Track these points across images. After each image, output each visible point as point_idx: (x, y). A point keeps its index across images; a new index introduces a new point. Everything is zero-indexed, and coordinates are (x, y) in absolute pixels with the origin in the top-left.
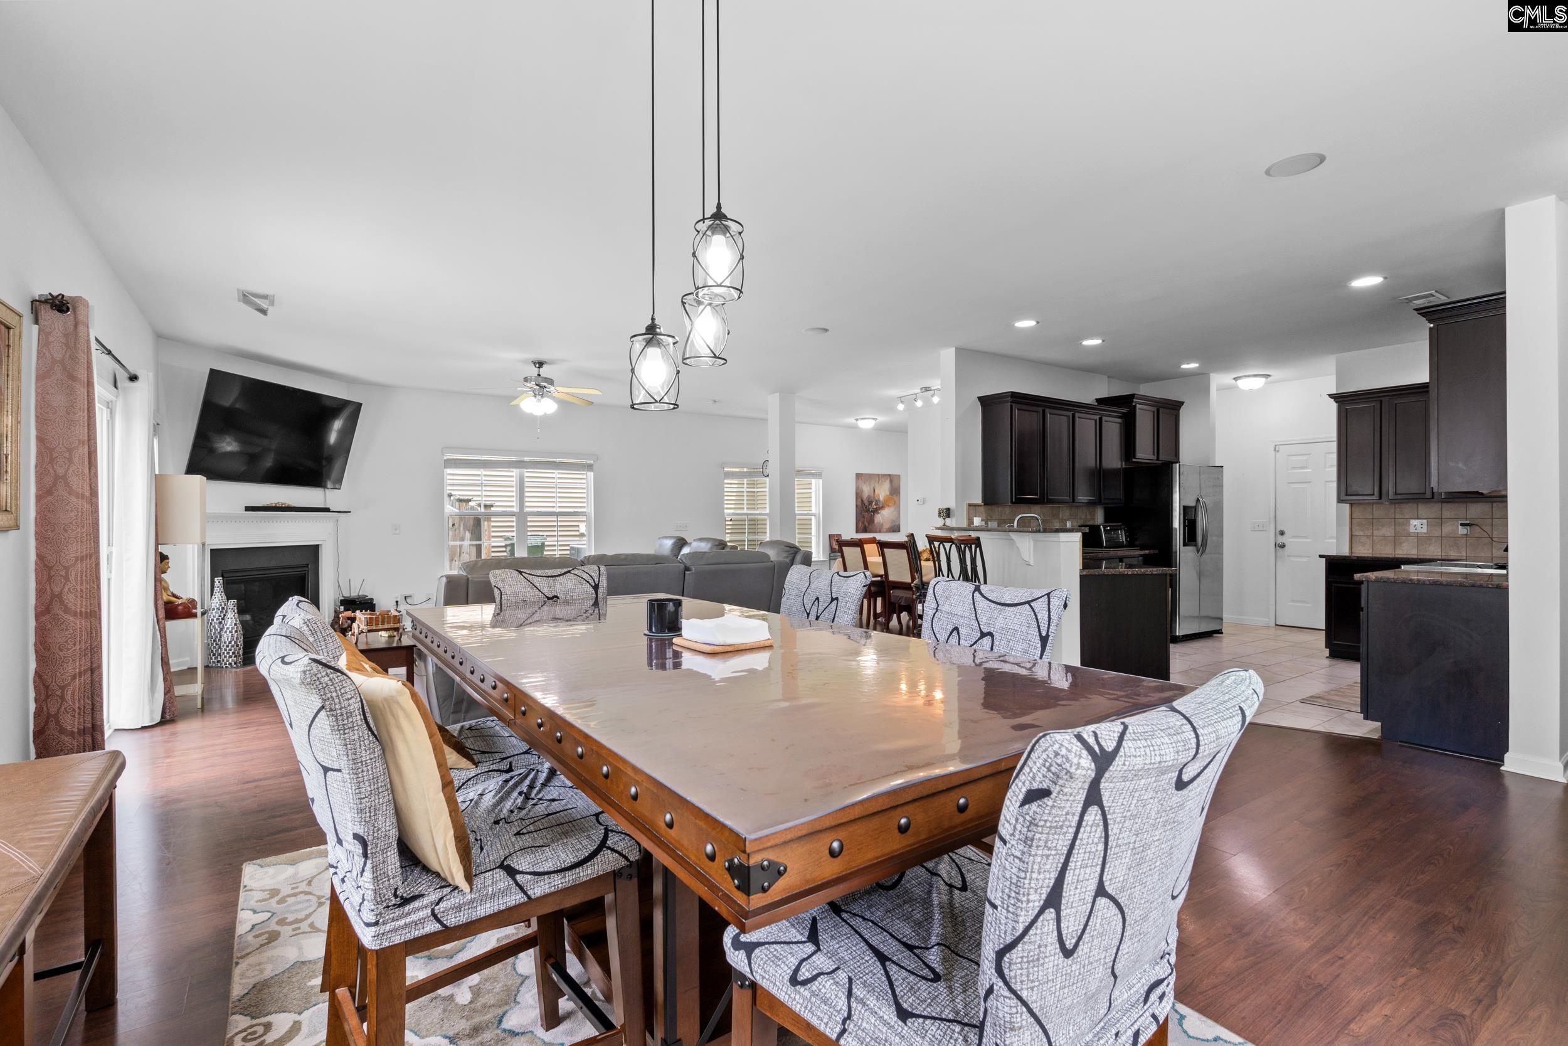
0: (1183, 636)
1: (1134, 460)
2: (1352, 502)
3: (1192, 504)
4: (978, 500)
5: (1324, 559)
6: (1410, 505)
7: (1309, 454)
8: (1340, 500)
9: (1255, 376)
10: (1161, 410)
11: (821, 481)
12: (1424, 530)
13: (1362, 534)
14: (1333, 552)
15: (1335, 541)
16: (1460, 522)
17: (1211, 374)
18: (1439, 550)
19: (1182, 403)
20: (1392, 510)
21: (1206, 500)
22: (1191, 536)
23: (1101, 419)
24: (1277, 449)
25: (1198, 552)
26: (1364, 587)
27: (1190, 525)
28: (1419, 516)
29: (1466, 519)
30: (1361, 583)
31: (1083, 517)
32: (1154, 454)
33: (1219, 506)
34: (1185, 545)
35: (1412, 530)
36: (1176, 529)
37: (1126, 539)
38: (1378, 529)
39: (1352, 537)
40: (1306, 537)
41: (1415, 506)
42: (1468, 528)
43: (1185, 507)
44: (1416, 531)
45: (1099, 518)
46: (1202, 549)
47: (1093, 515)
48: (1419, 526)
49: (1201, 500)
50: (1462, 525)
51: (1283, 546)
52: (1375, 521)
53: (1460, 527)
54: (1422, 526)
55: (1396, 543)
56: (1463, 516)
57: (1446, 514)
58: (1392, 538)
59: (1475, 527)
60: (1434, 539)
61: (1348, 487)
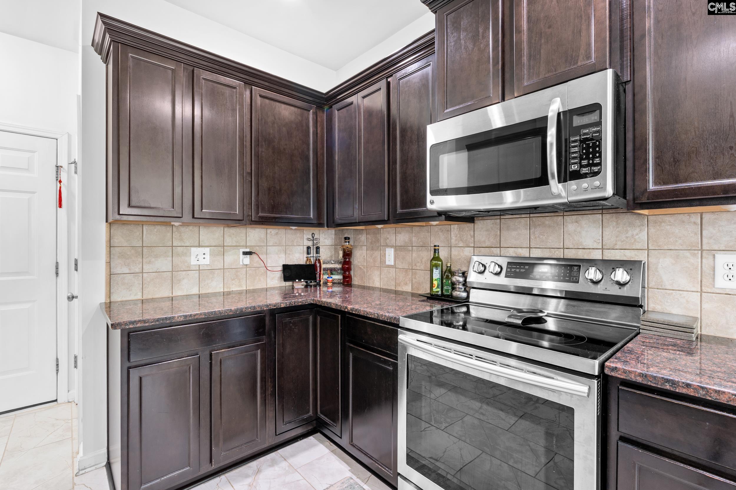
6: (191, 228)
12: (207, 261)
13: (127, 271)
16: (243, 250)
18: (222, 285)
20: (169, 235)
28: (202, 243)
29: (246, 247)
35: (193, 262)
38: (150, 262)
39: (110, 275)
41: (196, 229)
42: (249, 255)
44: (198, 263)
48: (201, 257)
50: (245, 253)
52: (145, 249)
53: (241, 256)
54: (204, 256)
55: (173, 282)
56: (243, 243)
57: (229, 241)
58: (169, 274)
59: (254, 256)
60: (217, 272)
61: (132, 193)
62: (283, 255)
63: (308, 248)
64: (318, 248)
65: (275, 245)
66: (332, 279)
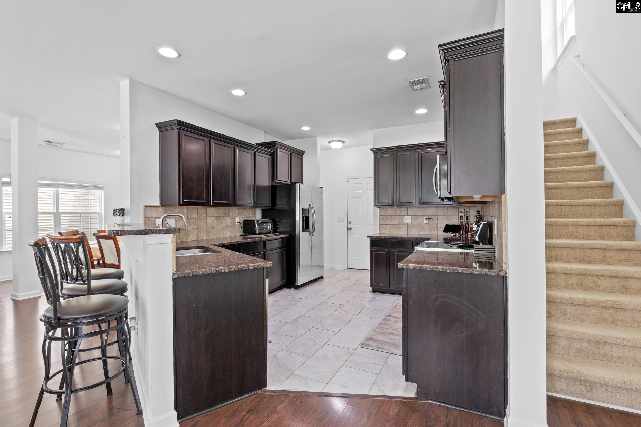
0: (302, 285)
1: (276, 181)
2: (379, 207)
3: (307, 207)
4: (157, 202)
5: (369, 238)
6: (404, 208)
7: (361, 184)
8: (376, 206)
9: (338, 141)
10: (292, 154)
11: (103, 191)
12: (410, 221)
13: (385, 224)
14: (372, 234)
15: (373, 226)
16: (425, 217)
17: (318, 137)
18: (416, 232)
19: (304, 152)
20: (397, 211)
21: (315, 206)
22: (306, 226)
23: (255, 154)
24: (348, 181)
25: (310, 235)
26: (404, 273)
27: (306, 220)
28: (408, 214)
29: (427, 216)
30: (403, 269)
31: (247, 215)
32: (288, 179)
33: (321, 209)
34: (303, 231)
35: (405, 221)
36: (298, 221)
37: (272, 228)
38: (391, 221)
39: (380, 225)
40: (360, 224)
41: (406, 209)
42: (428, 220)
43: (303, 209)
44: (407, 222)
45: (258, 215)
46: (312, 233)
47: (254, 214)
48: (408, 220)
49: (311, 205)
50: (426, 219)
51: (350, 229)
52: (390, 217)
53: (425, 220)
54: (409, 219)
55: (399, 228)
56: (426, 214)
57: (419, 213)
58: (397, 225)
59: (430, 220)
60: (414, 226)
61: (379, 199)
62: (446, 220)
63: (462, 216)
64: (467, 217)
65: (442, 215)
66: (471, 233)
